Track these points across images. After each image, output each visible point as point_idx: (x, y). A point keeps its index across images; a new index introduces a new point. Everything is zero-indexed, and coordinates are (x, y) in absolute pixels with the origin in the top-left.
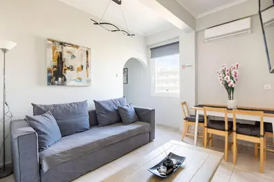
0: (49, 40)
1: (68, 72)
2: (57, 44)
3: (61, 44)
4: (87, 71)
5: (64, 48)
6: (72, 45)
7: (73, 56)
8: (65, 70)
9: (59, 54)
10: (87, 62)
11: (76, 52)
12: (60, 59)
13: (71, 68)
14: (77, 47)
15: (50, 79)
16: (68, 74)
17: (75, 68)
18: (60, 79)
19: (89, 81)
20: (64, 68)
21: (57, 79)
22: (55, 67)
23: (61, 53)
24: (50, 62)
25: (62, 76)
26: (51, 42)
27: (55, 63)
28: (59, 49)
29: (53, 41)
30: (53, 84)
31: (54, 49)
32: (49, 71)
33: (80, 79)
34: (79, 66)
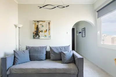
0: (33, 21)
1: (40, 33)
2: (36, 22)
3: (38, 21)
4: (49, 32)
5: (39, 23)
6: (42, 21)
7: (43, 26)
8: (39, 32)
9: (37, 26)
10: (49, 28)
11: (44, 24)
12: (37, 28)
13: (42, 31)
14: (44, 21)
15: (34, 36)
16: (41, 34)
17: (44, 31)
18: (37, 36)
19: (50, 37)
20: (39, 31)
21: (36, 37)
22: (35, 31)
23: (38, 26)
24: (34, 30)
25: (38, 35)
26: (34, 22)
27: (36, 30)
28: (37, 24)
29: (35, 21)
30: (35, 38)
31: (35, 24)
32: (33, 33)
33: (46, 36)
34: (45, 30)
